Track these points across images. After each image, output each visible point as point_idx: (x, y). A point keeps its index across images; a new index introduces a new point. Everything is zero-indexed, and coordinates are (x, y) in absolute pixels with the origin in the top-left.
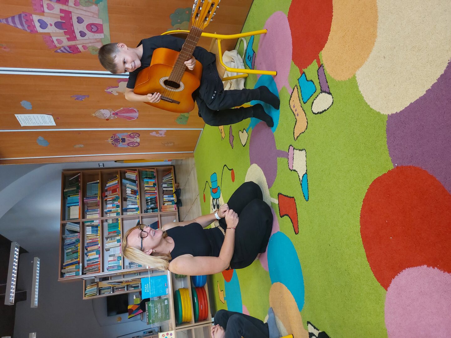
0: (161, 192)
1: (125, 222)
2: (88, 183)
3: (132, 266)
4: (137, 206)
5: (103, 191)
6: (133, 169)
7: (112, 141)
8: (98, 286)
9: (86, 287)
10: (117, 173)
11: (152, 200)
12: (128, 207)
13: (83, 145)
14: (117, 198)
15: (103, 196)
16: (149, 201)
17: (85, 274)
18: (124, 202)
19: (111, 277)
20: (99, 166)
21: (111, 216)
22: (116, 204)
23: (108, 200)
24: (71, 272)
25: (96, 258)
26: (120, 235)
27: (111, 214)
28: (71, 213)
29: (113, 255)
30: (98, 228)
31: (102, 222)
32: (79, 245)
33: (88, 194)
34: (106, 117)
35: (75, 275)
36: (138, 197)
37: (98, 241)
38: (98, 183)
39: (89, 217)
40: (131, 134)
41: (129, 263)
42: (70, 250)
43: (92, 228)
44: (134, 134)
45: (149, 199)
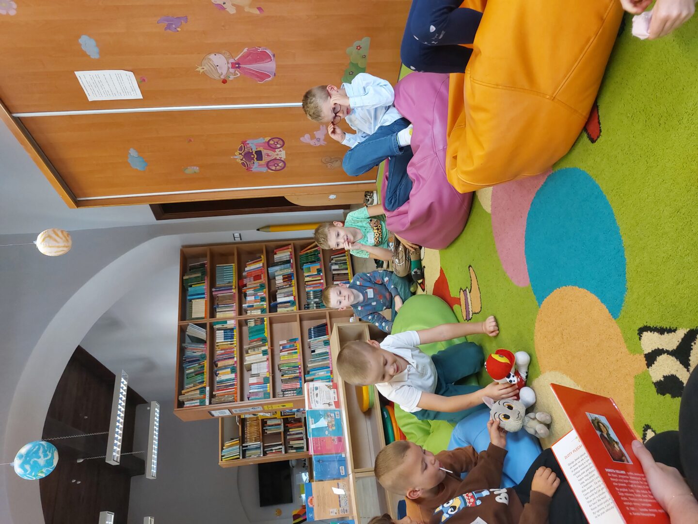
0: (330, 277)
1: (275, 326)
3: (287, 394)
4: (291, 298)
5: (240, 277)
6: (285, 244)
9: (223, 445)
10: (261, 250)
11: (316, 293)
12: (278, 302)
13: (198, 168)
14: (262, 287)
15: (241, 287)
17: (215, 403)
21: (252, 314)
22: (260, 296)
23: (248, 290)
24: (193, 399)
26: (267, 343)
28: (193, 311)
29: (257, 375)
30: (233, 332)
31: (241, 324)
32: (205, 363)
33: (219, 283)
34: (222, 74)
35: (199, 404)
36: (293, 284)
37: (233, 352)
38: (234, 266)
39: (219, 316)
40: (269, 141)
41: (282, 390)
42: (192, 370)
43: (224, 332)
44: (276, 140)
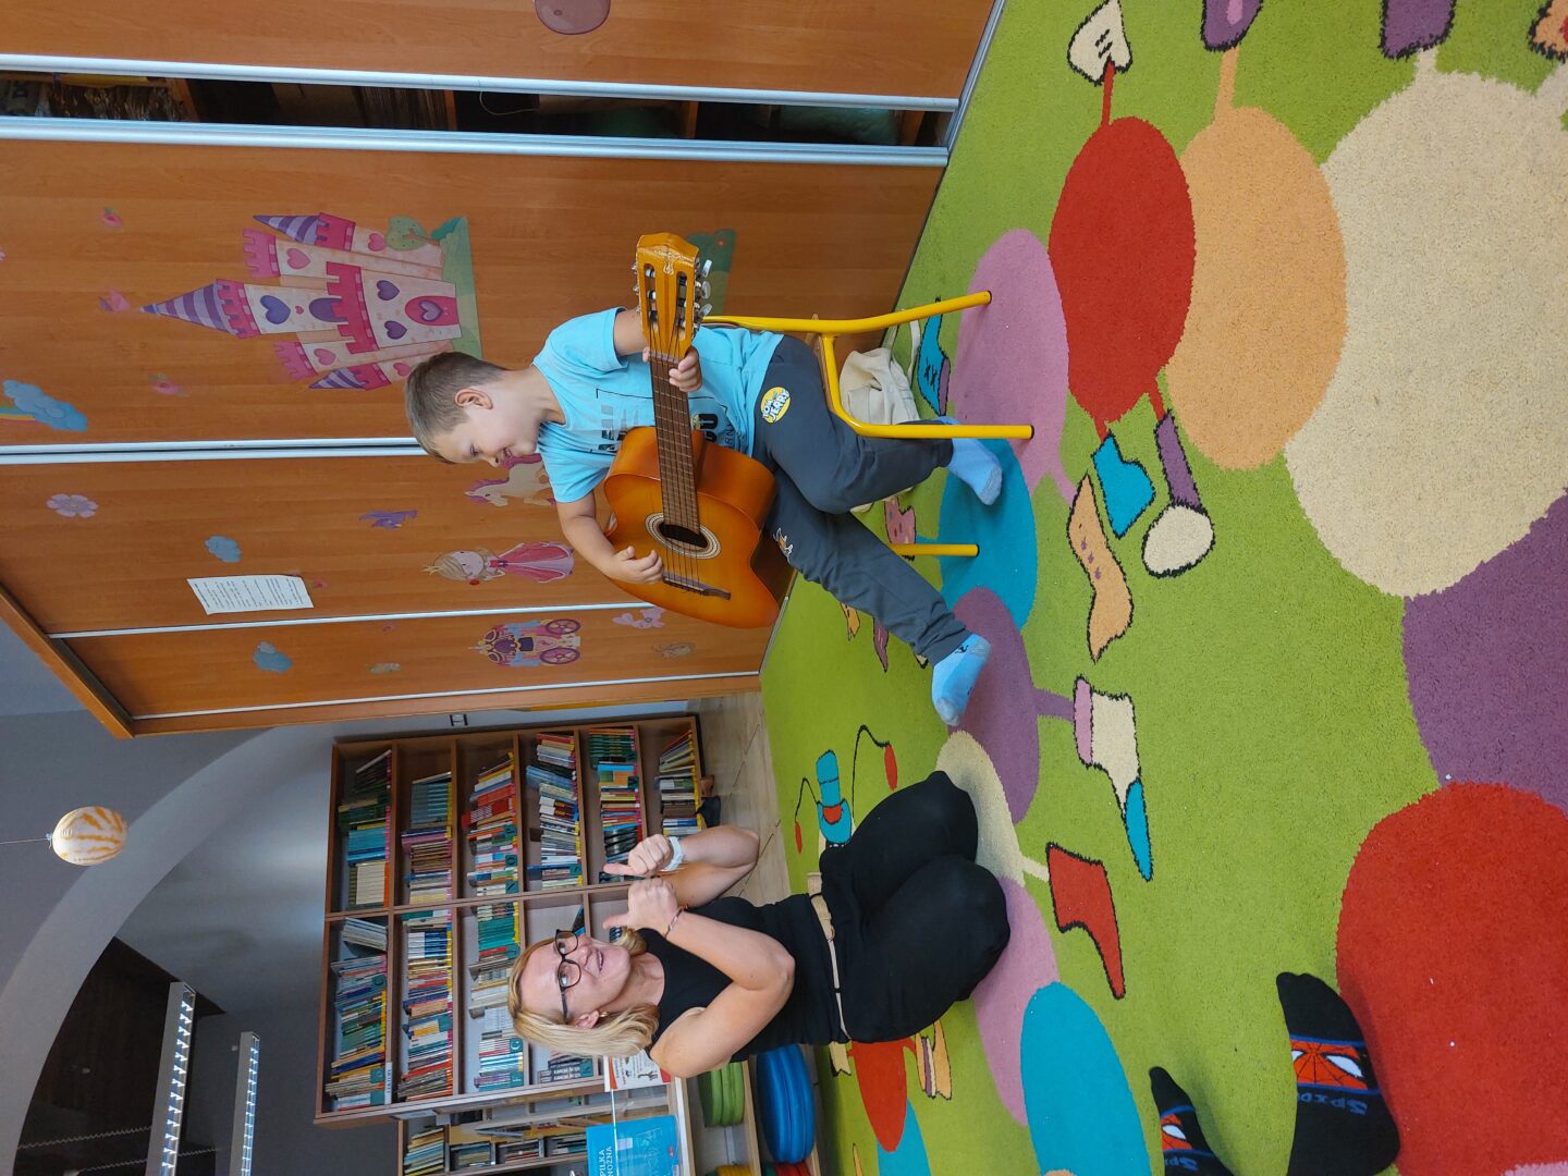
0: (656, 809)
1: (534, 913)
2: (414, 782)
3: (561, 1074)
4: (574, 859)
5: (464, 807)
6: (559, 730)
7: (490, 647)
8: (446, 1140)
9: (406, 1143)
10: (508, 744)
11: (625, 837)
12: (545, 863)
13: (397, 665)
14: (510, 831)
15: (464, 827)
16: (615, 840)
17: (403, 1100)
18: (533, 845)
19: (490, 1111)
20: (452, 722)
21: (488, 894)
22: (505, 854)
23: (478, 838)
24: (355, 1093)
25: (438, 1045)
27: (488, 888)
28: (358, 885)
29: (496, 1035)
30: (446, 937)
31: (461, 914)
32: (383, 997)
33: (417, 819)
34: (471, 574)
35: (368, 1102)
36: (576, 825)
37: (445, 982)
38: (449, 780)
39: (416, 898)
40: (549, 624)
41: (550, 1064)
42: (355, 1015)
43: (426, 937)
44: (562, 623)
45: (615, 833)
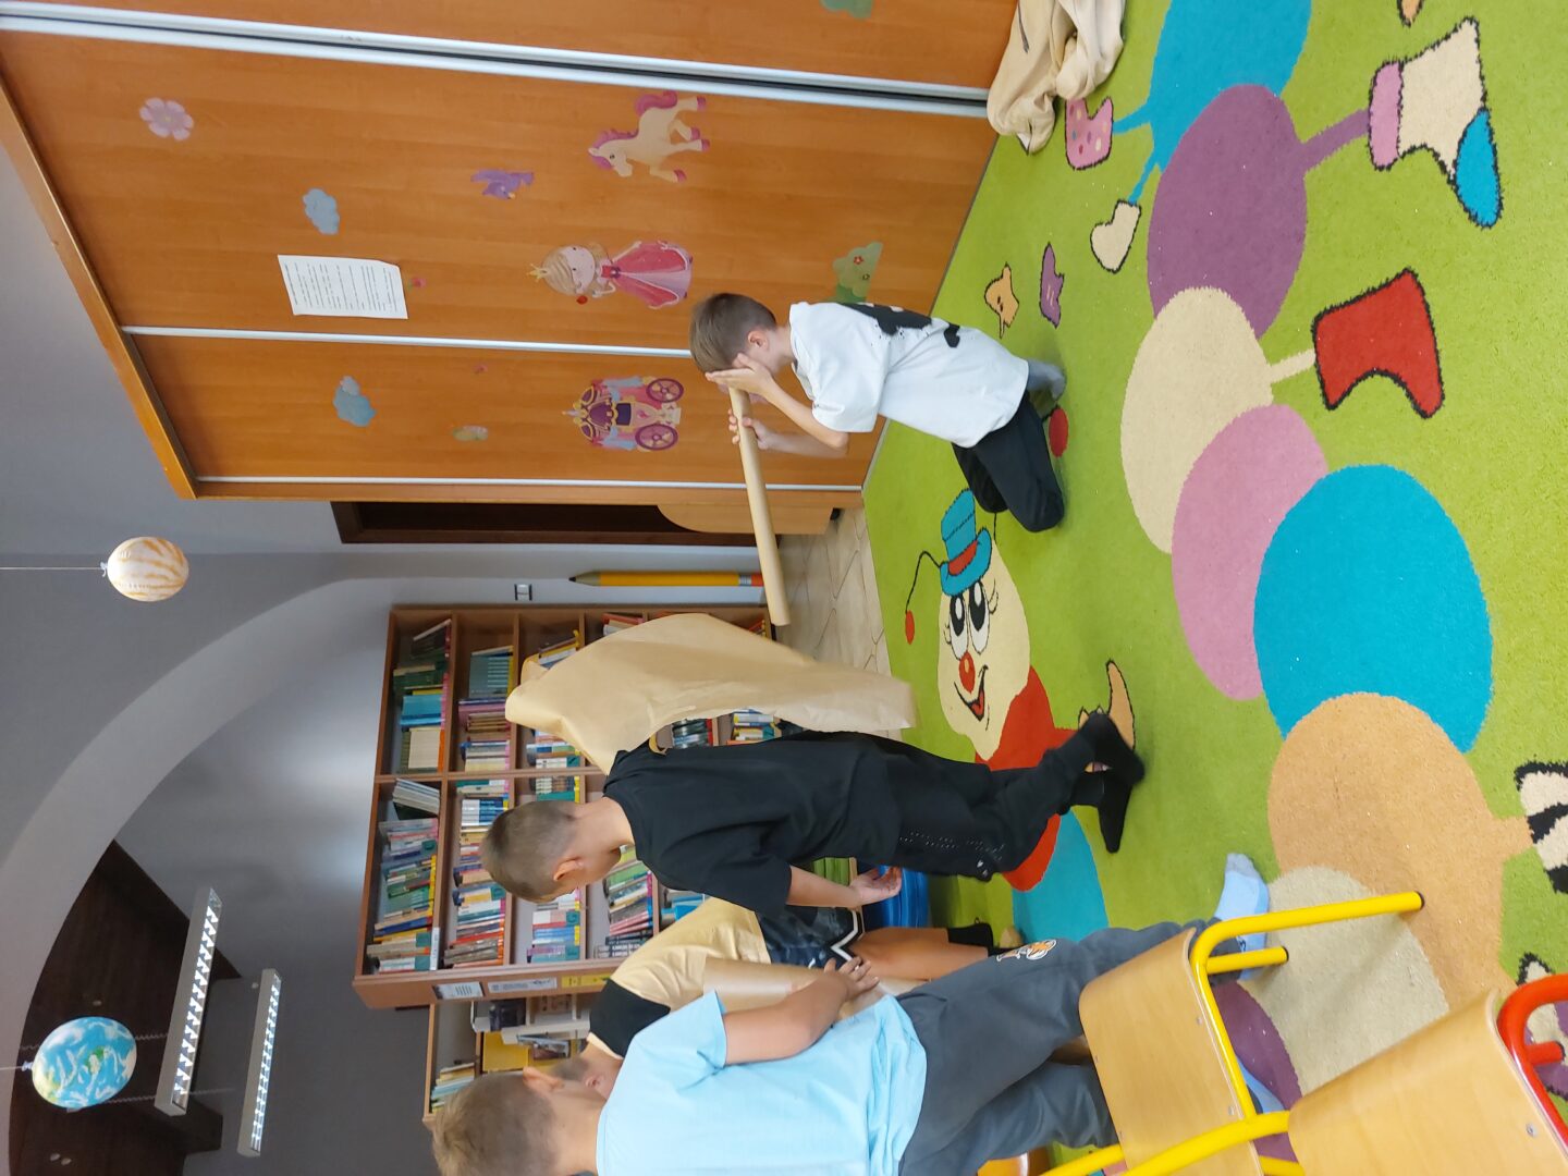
2: (474, 654)
6: (629, 613)
10: (574, 624)
13: (485, 430)
17: (450, 967)
20: (515, 595)
21: (548, 766)
24: (399, 956)
25: (490, 913)
27: (548, 760)
28: (411, 750)
31: (519, 788)
32: (433, 862)
33: (475, 688)
34: (580, 285)
35: (413, 967)
38: (510, 654)
39: (472, 766)
40: (653, 383)
41: (608, 940)
42: (402, 878)
43: (481, 805)
44: (666, 384)
